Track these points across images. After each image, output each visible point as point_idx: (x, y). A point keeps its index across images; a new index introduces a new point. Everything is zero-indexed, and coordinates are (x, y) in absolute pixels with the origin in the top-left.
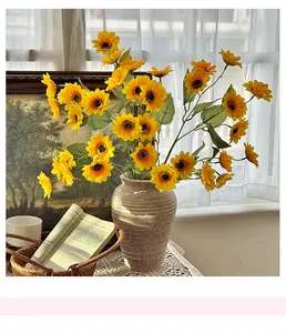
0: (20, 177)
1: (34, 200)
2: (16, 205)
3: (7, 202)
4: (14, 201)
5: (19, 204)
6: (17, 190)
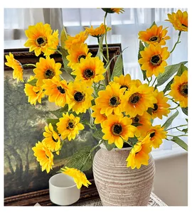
0: (14, 144)
1: (28, 164)
2: (12, 170)
3: (5, 168)
4: (11, 167)
5: (15, 169)
6: (12, 156)
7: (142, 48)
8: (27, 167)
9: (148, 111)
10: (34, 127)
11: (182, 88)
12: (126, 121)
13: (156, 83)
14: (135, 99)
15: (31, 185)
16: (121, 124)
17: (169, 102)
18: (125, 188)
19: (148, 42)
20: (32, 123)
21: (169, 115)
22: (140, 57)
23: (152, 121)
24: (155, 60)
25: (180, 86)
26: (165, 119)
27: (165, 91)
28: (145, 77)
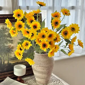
7: (52, 19)
8: (4, 62)
9: (54, 40)
10: (7, 46)
11: (65, 33)
12: (47, 43)
13: (56, 31)
14: (50, 36)
15: (5, 69)
16: (46, 44)
17: (60, 37)
18: (44, 68)
19: (54, 17)
20: (6, 45)
21: (60, 42)
22: (51, 22)
23: (55, 43)
24: (56, 23)
25: (64, 32)
26: (59, 43)
27: (59, 33)
28: (53, 29)
